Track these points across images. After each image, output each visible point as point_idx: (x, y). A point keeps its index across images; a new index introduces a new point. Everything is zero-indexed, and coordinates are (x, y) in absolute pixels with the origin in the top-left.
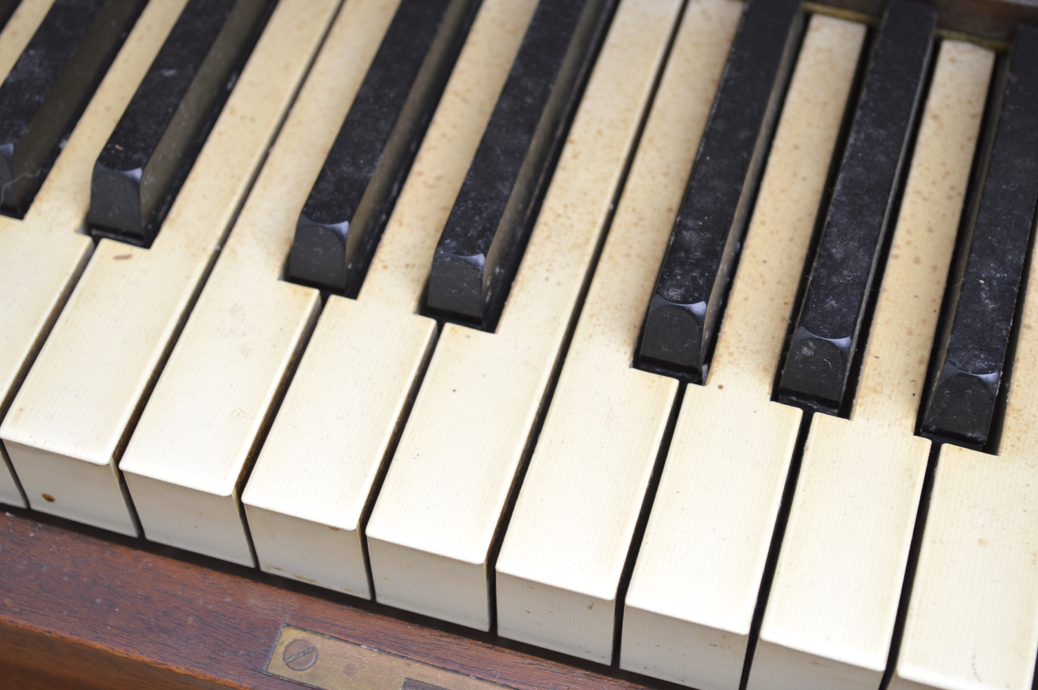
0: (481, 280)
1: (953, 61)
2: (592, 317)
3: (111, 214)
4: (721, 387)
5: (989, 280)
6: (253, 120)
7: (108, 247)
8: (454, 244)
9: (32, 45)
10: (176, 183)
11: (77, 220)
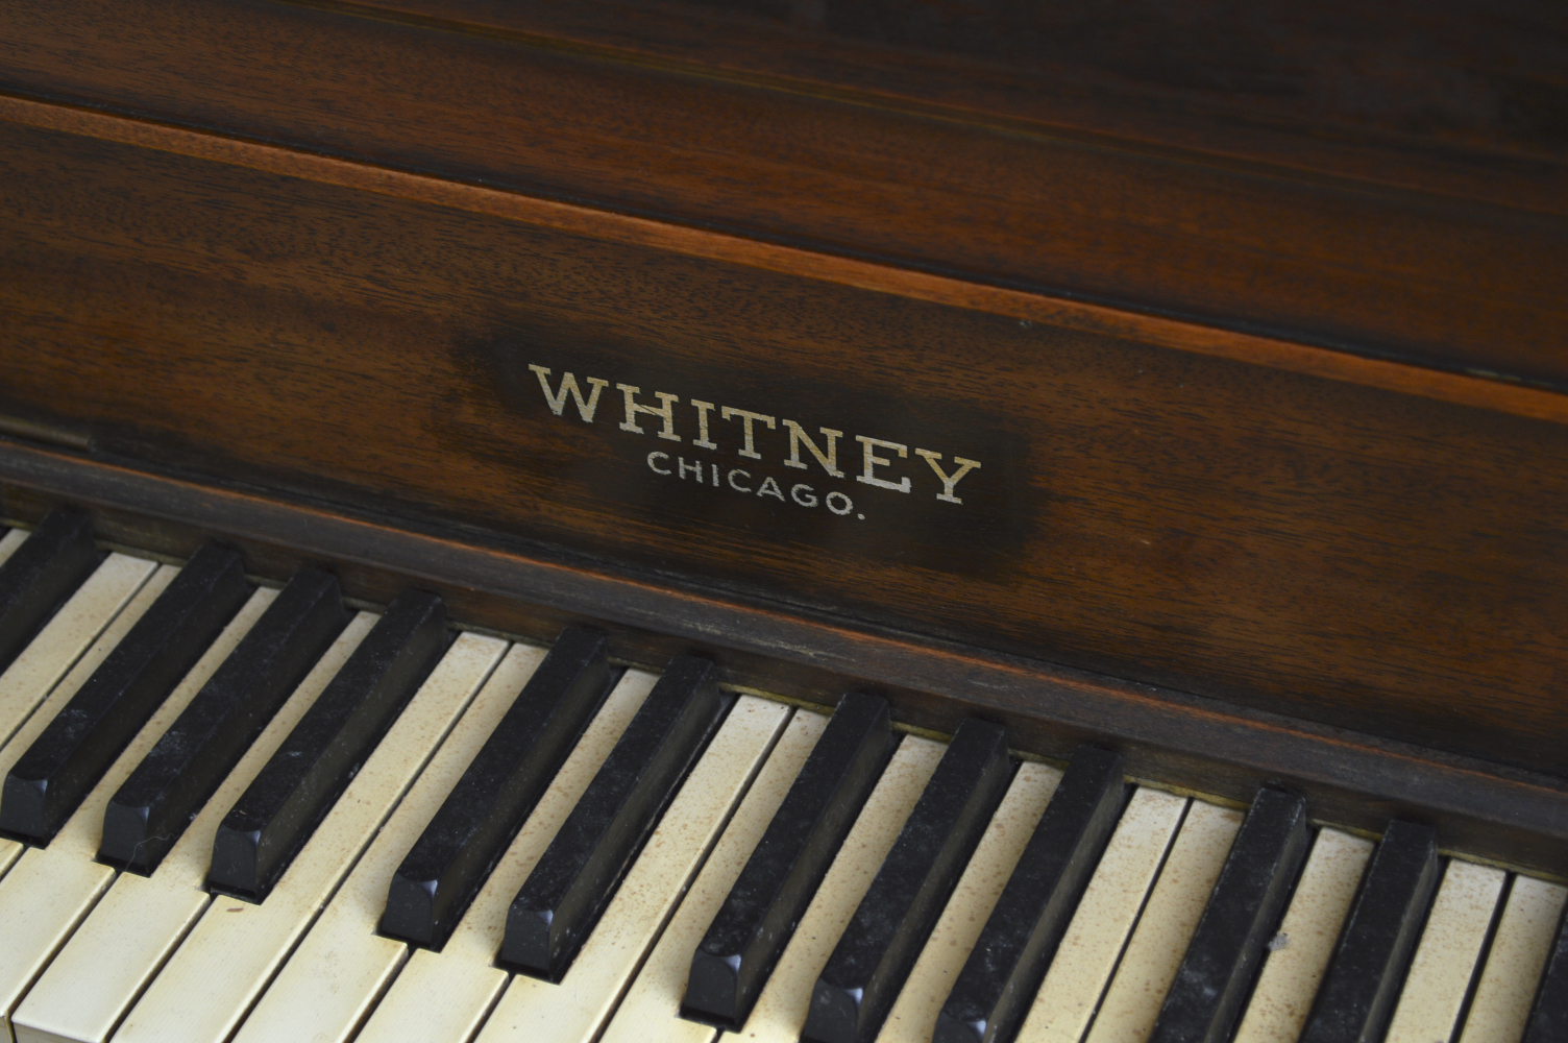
0: (548, 934)
1: (1027, 779)
2: (648, 976)
3: (229, 872)
4: (753, 1035)
5: (995, 950)
6: (368, 803)
7: (224, 901)
8: (527, 901)
9: (174, 727)
10: (291, 853)
11: (198, 881)
